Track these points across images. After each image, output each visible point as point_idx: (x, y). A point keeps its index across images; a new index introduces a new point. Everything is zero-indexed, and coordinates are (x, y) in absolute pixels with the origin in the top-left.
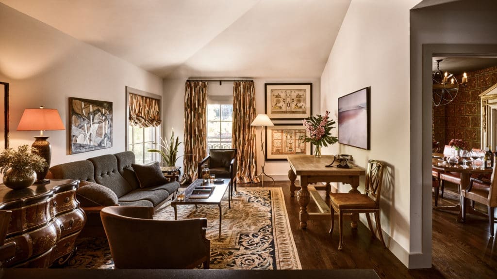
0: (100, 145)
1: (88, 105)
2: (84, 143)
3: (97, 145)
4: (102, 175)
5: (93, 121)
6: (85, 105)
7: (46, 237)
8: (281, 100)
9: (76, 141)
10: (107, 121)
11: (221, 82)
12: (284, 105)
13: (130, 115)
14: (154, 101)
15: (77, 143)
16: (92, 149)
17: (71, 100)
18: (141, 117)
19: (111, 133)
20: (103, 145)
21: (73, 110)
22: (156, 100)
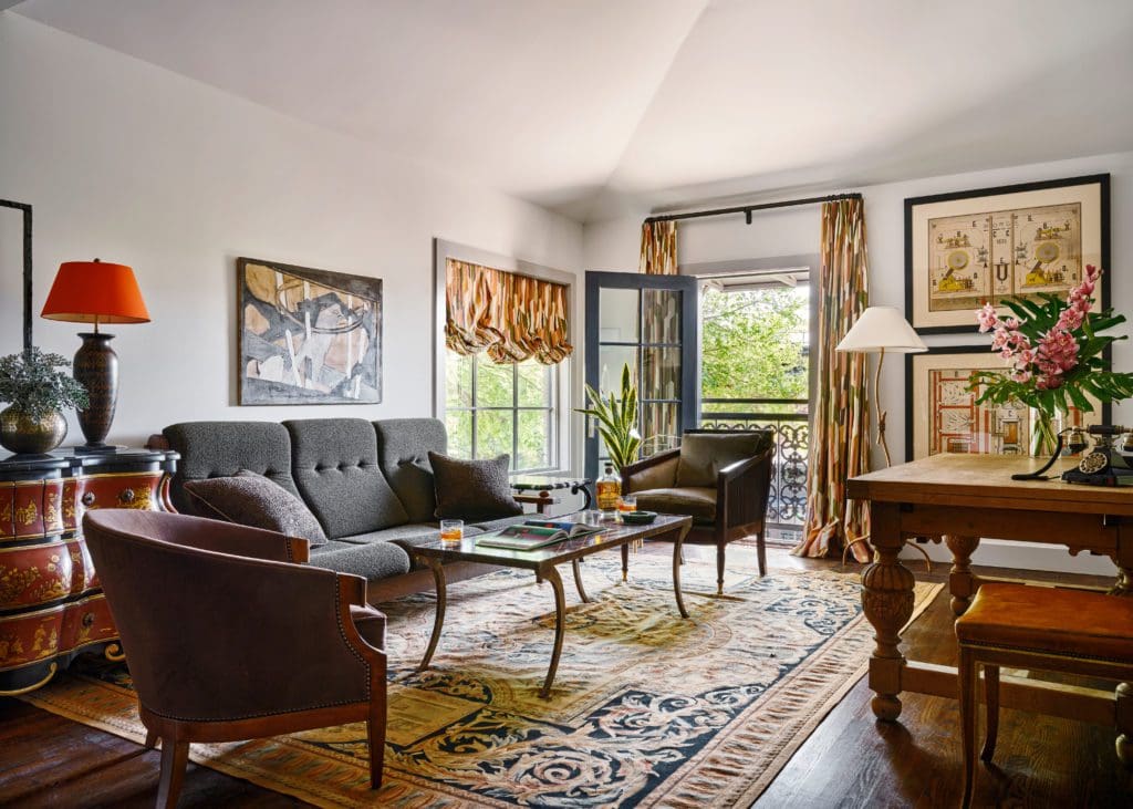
0: (338, 391)
1: (296, 282)
2: (285, 382)
3: (327, 391)
4: (319, 468)
5: (313, 324)
6: (286, 282)
7: (29, 570)
8: (972, 256)
9: (258, 373)
10: (363, 331)
11: (748, 211)
12: (984, 275)
13: (449, 320)
14: (547, 289)
15: (262, 377)
16: (310, 401)
17: (241, 264)
18: (493, 330)
19: (378, 362)
20: (348, 394)
21: (247, 290)
22: (555, 285)
